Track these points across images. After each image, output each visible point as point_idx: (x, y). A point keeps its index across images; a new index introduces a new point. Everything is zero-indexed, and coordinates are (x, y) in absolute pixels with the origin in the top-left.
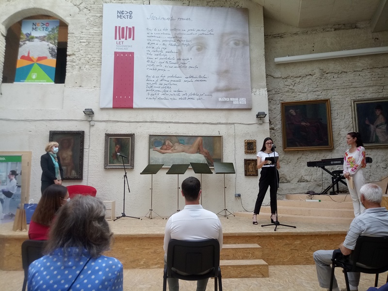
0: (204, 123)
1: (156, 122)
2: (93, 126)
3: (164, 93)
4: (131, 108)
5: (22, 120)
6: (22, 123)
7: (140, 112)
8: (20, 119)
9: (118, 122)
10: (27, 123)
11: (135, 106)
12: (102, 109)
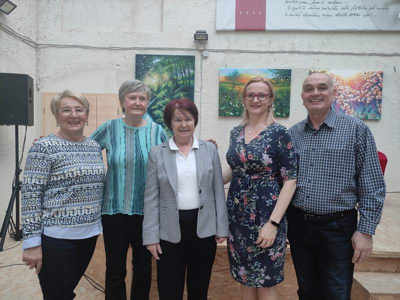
0: (371, 55)
1: (299, 52)
2: (206, 58)
3: (312, 6)
4: (262, 30)
5: (106, 48)
6: (106, 52)
7: (275, 36)
8: (103, 46)
9: (242, 52)
10: (114, 52)
11: (268, 27)
12: (219, 32)
